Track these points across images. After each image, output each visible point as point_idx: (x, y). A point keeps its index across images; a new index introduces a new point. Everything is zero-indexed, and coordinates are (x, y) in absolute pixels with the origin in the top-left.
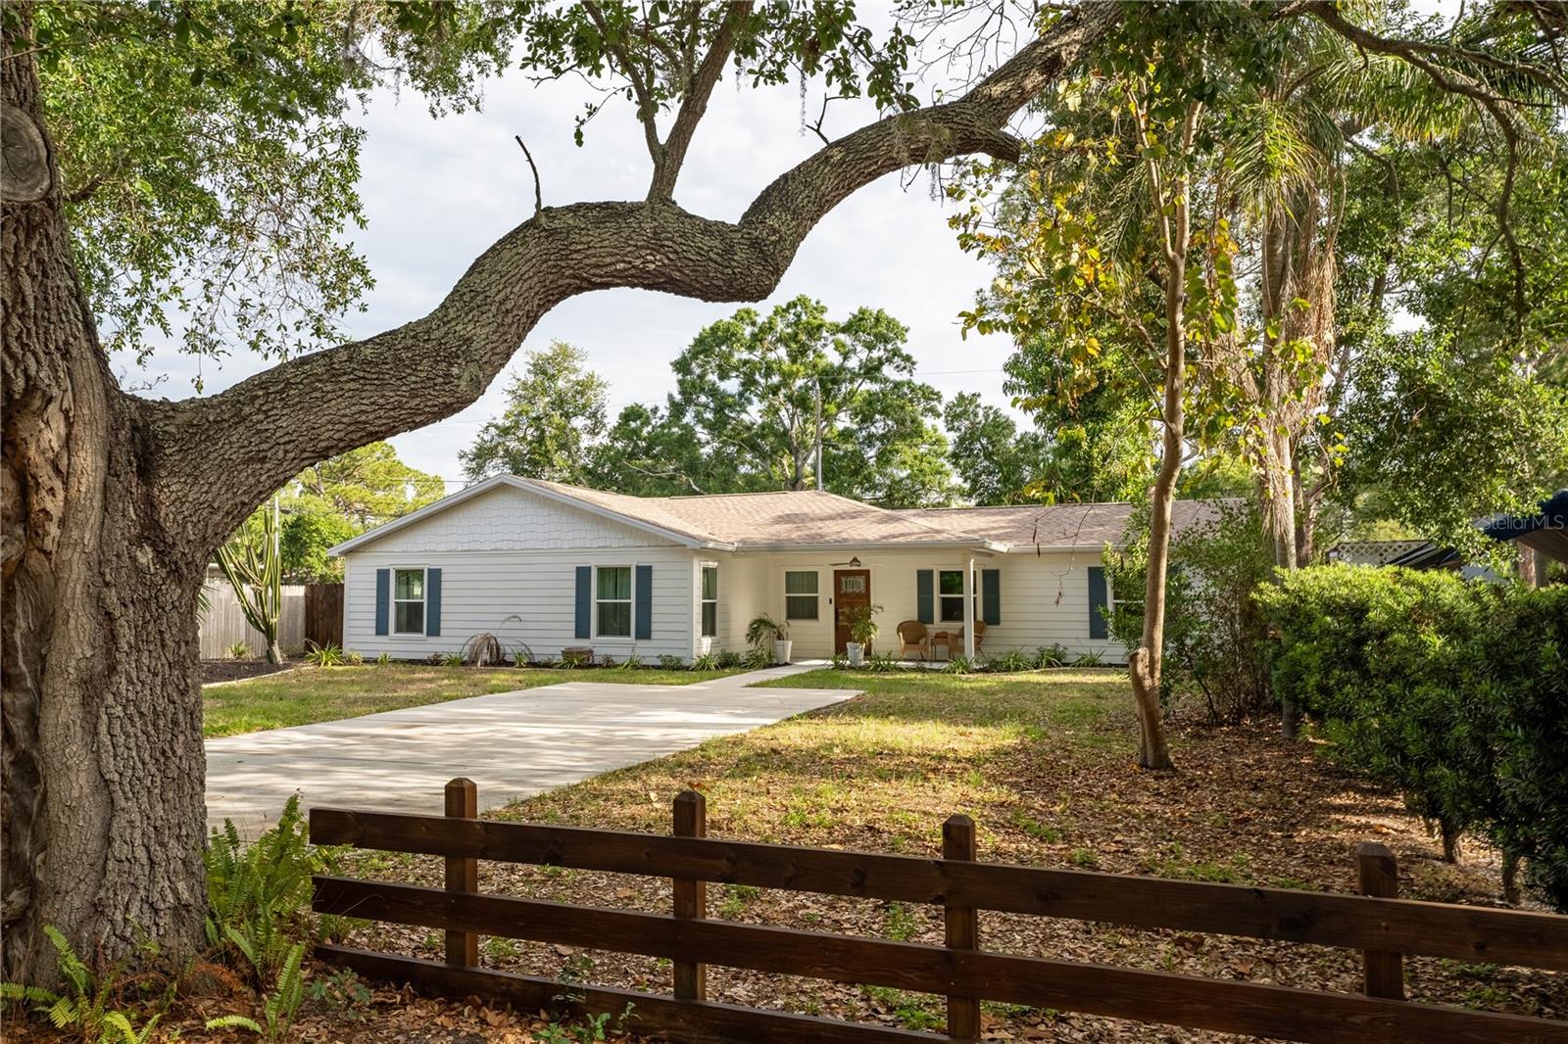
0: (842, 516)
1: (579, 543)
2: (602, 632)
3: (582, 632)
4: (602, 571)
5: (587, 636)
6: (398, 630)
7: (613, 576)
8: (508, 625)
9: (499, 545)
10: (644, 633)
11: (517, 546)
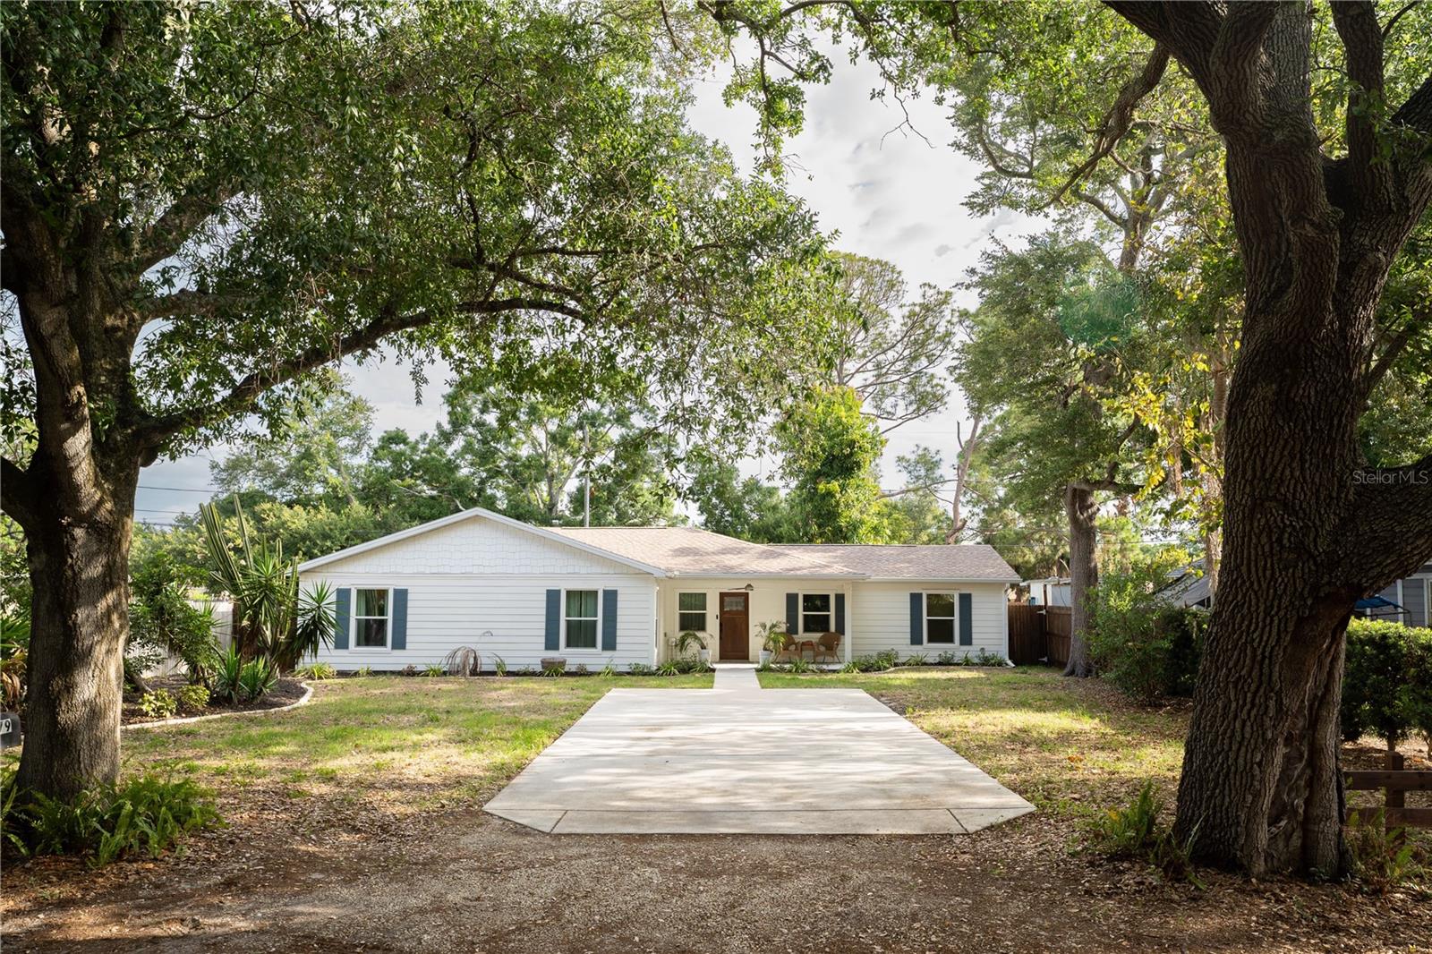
0: (725, 551)
1: (550, 570)
2: (569, 645)
3: (551, 644)
4: (569, 593)
5: (556, 647)
6: (359, 644)
7: (580, 598)
8: (484, 639)
9: (469, 569)
10: (610, 644)
11: (488, 570)
